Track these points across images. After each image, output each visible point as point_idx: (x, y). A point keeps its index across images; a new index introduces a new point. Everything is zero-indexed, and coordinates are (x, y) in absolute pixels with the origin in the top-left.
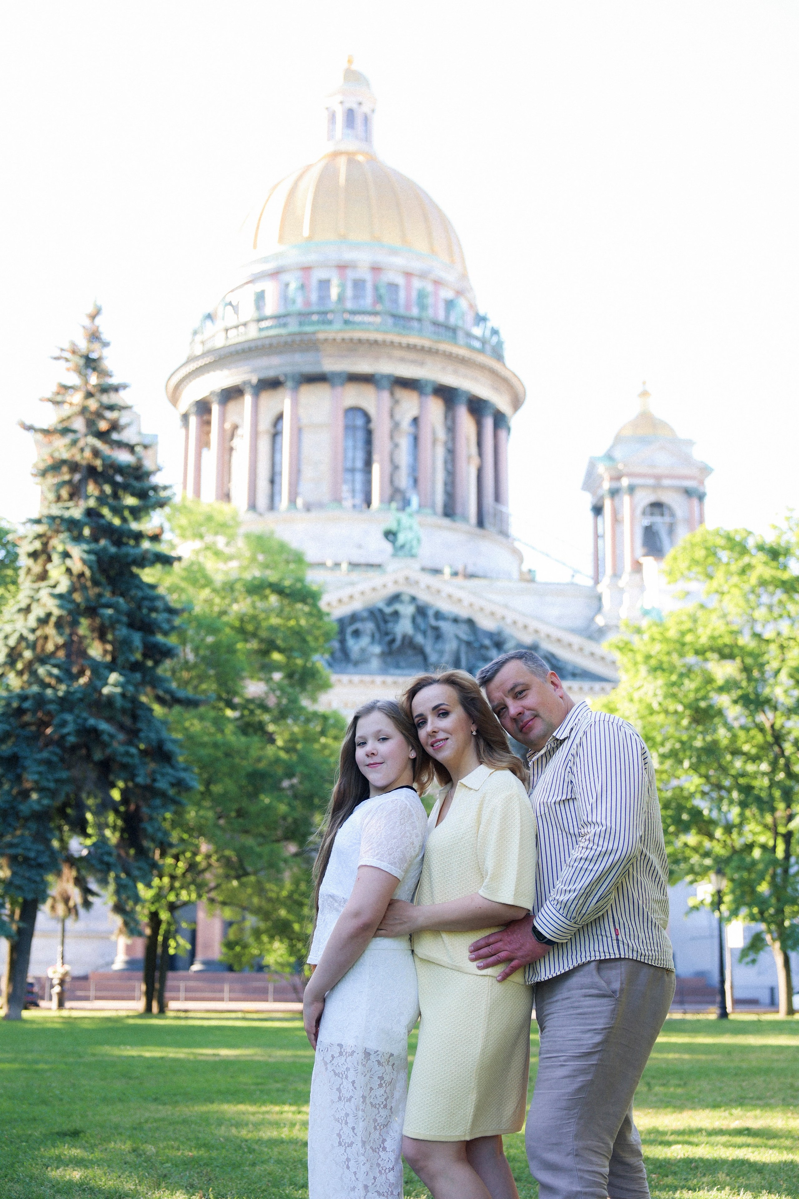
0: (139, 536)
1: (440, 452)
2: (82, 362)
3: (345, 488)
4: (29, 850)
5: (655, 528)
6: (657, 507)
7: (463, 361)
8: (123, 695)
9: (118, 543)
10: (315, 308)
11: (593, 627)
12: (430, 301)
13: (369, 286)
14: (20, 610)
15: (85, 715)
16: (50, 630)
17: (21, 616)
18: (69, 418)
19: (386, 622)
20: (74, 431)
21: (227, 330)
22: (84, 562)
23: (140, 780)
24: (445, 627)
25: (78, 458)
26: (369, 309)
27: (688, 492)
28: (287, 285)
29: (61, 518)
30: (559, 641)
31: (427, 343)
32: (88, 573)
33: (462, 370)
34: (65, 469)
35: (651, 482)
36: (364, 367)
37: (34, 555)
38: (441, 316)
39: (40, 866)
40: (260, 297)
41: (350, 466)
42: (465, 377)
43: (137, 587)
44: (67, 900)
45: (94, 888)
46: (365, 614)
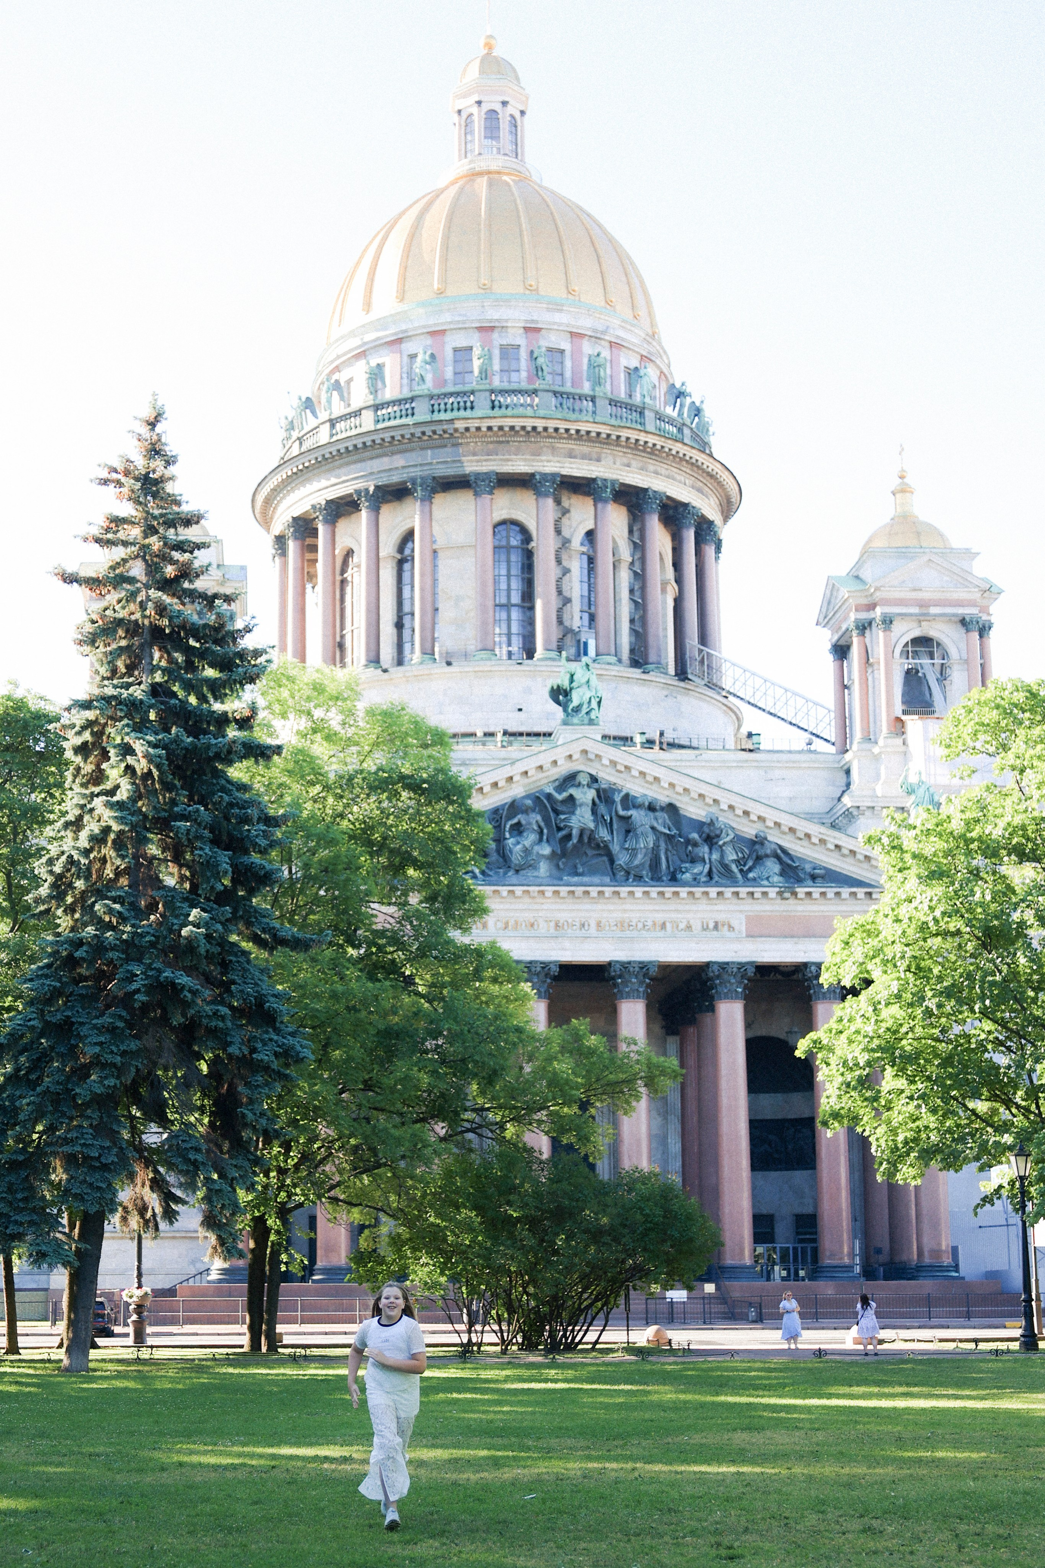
0: (222, 720)
1: (625, 577)
2: (139, 485)
3: (499, 630)
4: (90, 1146)
5: (920, 674)
6: (923, 644)
7: (653, 452)
8: (208, 937)
9: (195, 731)
10: (450, 389)
11: (840, 810)
13: (523, 354)
14: (67, 825)
15: (157, 964)
16: (108, 851)
17: (69, 833)
18: (125, 561)
19: (557, 812)
21: (333, 423)
22: (151, 758)
23: (233, 1050)
25: (137, 616)
26: (524, 385)
27: (965, 623)
28: (413, 357)
29: (118, 701)
30: (792, 830)
31: (604, 430)
32: (156, 773)
33: (652, 465)
34: (121, 633)
35: (914, 610)
36: (519, 465)
37: (83, 750)
38: (622, 394)
39: (105, 1167)
41: (504, 601)
42: (656, 473)
43: (223, 789)
44: (142, 1210)
45: (179, 1193)
46: (529, 802)
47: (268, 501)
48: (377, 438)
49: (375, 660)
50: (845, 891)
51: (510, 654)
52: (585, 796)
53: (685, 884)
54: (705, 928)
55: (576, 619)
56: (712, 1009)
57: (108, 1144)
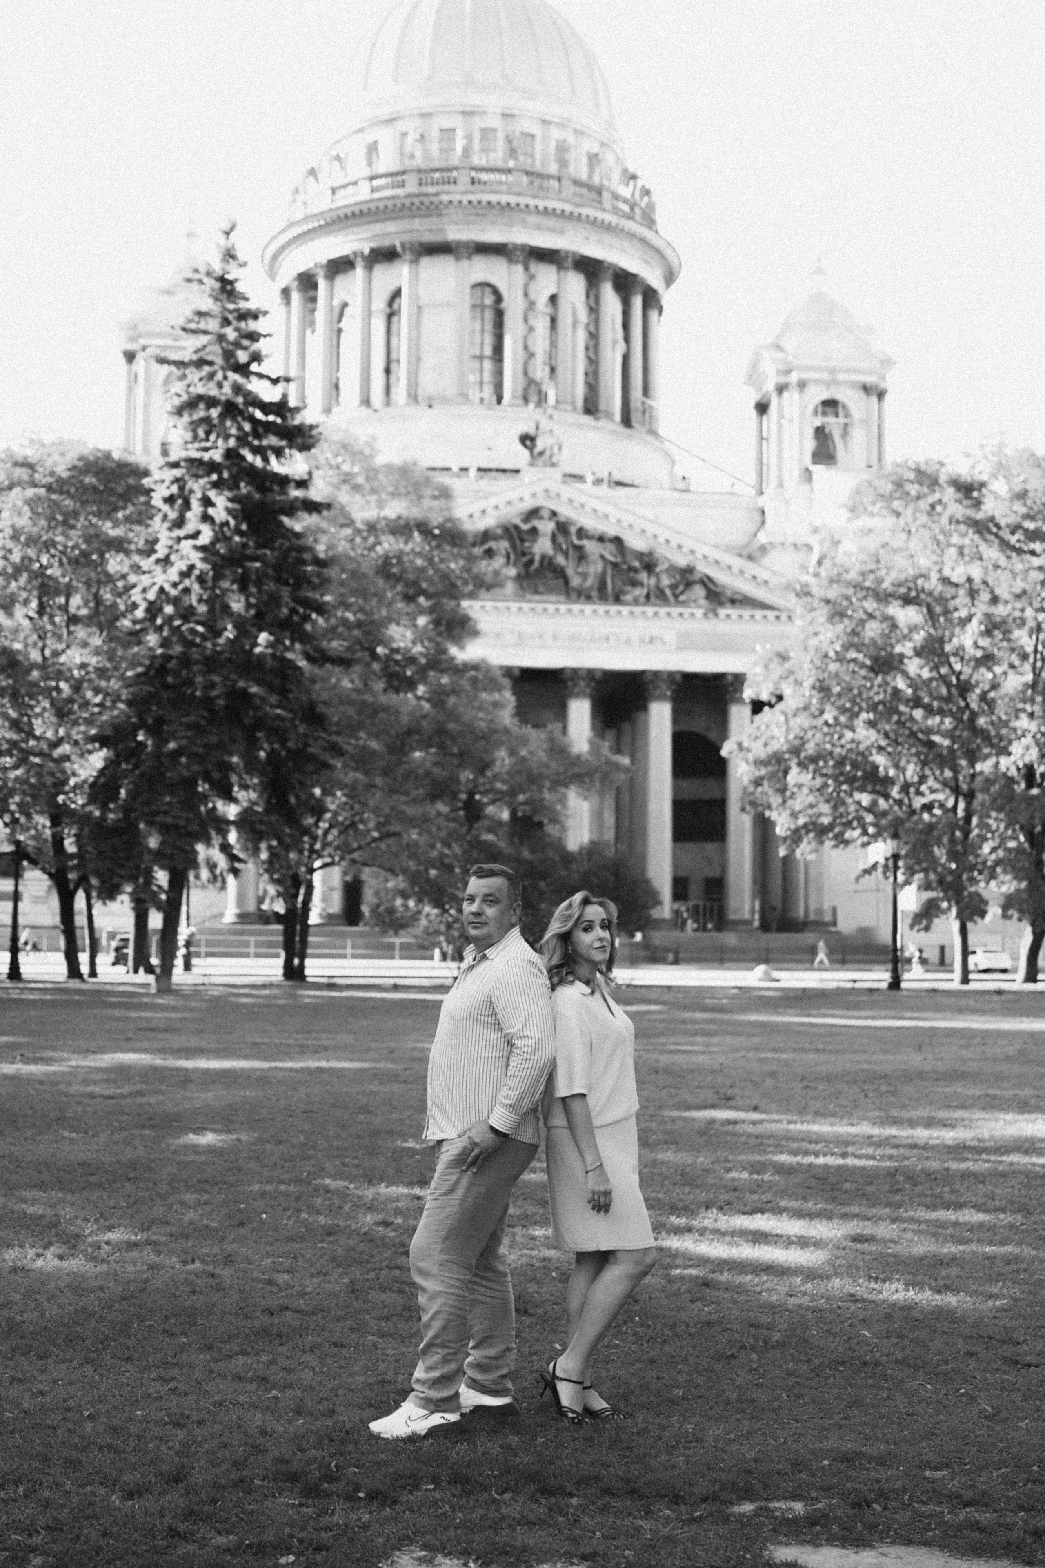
0: (284, 481)
1: (582, 336)
2: (218, 285)
3: (472, 378)
4: (180, 818)
5: (827, 430)
6: (830, 405)
7: (609, 228)
8: (273, 655)
9: (261, 489)
10: (436, 164)
11: (756, 544)
12: (571, 156)
14: (158, 561)
15: (233, 676)
16: (193, 584)
17: (158, 569)
18: (205, 347)
19: (522, 540)
20: (210, 363)
21: (334, 191)
22: (229, 511)
23: (291, 744)
24: (590, 546)
25: (214, 392)
26: (500, 164)
27: (866, 389)
28: (404, 134)
29: (200, 462)
30: (717, 562)
31: (568, 208)
32: (232, 522)
33: (608, 238)
34: (202, 406)
35: (825, 376)
36: (493, 235)
37: (170, 500)
38: (584, 176)
39: (190, 835)
40: (373, 148)
41: (477, 352)
42: (611, 246)
43: (283, 536)
44: (212, 867)
45: (241, 855)
46: (499, 531)
47: (275, 257)
48: (373, 206)
49: (366, 402)
50: (759, 614)
51: (482, 400)
52: (546, 527)
53: (627, 604)
54: (642, 641)
55: (540, 372)
56: (645, 708)
57: (191, 816)
